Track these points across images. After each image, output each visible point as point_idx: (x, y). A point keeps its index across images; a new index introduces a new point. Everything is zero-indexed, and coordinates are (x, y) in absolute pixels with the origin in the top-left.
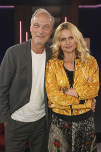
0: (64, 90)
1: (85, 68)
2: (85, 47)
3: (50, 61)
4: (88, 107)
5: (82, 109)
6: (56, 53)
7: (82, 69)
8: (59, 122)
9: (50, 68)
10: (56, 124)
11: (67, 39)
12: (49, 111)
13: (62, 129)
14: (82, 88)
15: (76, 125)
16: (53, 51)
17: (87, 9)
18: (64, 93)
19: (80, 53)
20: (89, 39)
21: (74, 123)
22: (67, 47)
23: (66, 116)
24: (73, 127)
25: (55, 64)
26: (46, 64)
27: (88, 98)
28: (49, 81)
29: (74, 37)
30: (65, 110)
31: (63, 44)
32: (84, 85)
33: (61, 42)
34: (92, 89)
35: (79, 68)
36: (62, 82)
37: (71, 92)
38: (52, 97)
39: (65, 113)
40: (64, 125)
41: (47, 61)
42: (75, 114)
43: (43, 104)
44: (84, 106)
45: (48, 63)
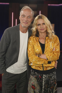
0: (39, 55)
1: (52, 42)
2: (52, 30)
3: (31, 37)
4: (53, 66)
5: (49, 67)
6: (34, 32)
7: (50, 43)
8: (35, 74)
9: (31, 42)
10: (33, 75)
12: (29, 67)
13: (37, 79)
14: (50, 54)
15: (45, 76)
16: (33, 32)
17: (53, 6)
18: (39, 57)
19: (49, 33)
20: (54, 25)
21: (44, 75)
22: (41, 30)
23: (39, 70)
24: (44, 77)
25: (34, 39)
26: (28, 40)
27: (53, 60)
28: (30, 49)
29: (45, 23)
30: (39, 67)
31: (39, 27)
32: (51, 52)
33: (38, 26)
34: (55, 55)
35: (48, 42)
36: (37, 50)
37: (43, 56)
38: (31, 59)
39: (39, 69)
40: (38, 76)
41: (29, 37)
42: (45, 70)
43: (25, 63)
44: (50, 65)
45: (30, 39)
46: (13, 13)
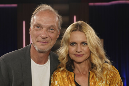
1: (104, 82)
7: (100, 83)
9: (56, 83)
11: (79, 45)
26: (50, 78)
29: (88, 43)
35: (95, 83)
41: (52, 73)
45: (54, 76)
46: (24, 23)
